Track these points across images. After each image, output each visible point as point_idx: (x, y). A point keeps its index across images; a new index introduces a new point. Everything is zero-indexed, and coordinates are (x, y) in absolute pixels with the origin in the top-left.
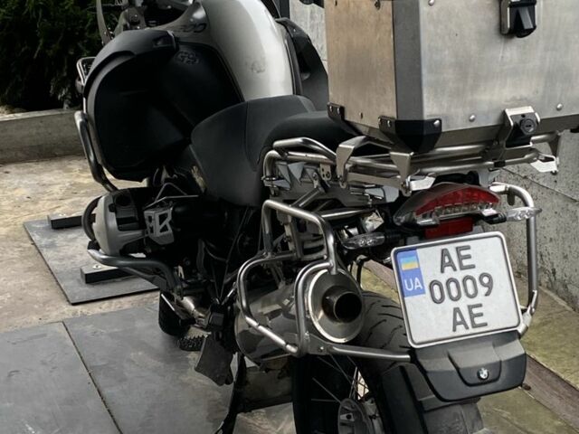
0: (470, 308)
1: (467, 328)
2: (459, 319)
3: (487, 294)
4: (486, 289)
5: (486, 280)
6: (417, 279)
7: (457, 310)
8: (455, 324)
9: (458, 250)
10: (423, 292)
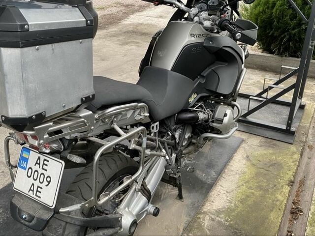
0: (38, 187)
1: (33, 194)
2: (32, 189)
3: (47, 186)
4: (47, 183)
5: (49, 179)
6: (25, 163)
7: (33, 184)
8: (30, 190)
9: (45, 160)
10: (25, 169)
